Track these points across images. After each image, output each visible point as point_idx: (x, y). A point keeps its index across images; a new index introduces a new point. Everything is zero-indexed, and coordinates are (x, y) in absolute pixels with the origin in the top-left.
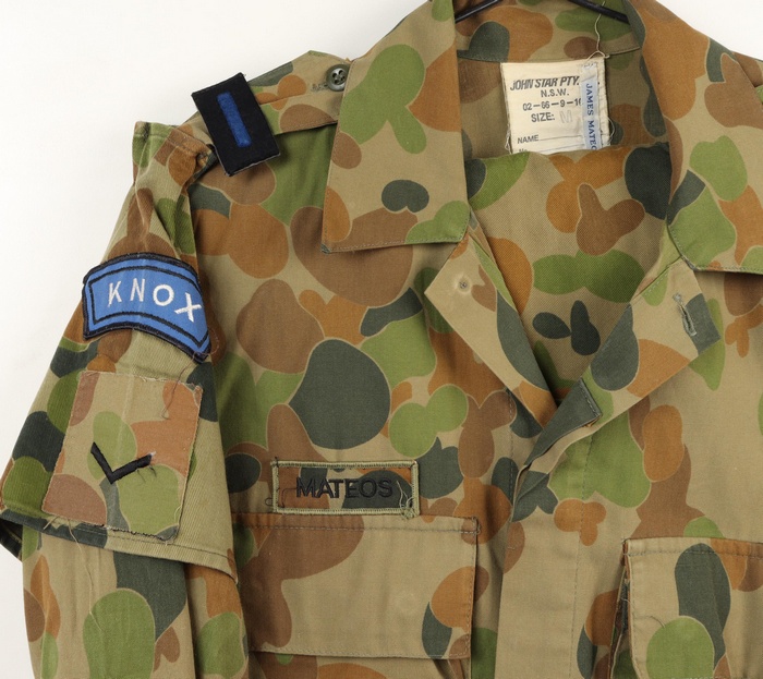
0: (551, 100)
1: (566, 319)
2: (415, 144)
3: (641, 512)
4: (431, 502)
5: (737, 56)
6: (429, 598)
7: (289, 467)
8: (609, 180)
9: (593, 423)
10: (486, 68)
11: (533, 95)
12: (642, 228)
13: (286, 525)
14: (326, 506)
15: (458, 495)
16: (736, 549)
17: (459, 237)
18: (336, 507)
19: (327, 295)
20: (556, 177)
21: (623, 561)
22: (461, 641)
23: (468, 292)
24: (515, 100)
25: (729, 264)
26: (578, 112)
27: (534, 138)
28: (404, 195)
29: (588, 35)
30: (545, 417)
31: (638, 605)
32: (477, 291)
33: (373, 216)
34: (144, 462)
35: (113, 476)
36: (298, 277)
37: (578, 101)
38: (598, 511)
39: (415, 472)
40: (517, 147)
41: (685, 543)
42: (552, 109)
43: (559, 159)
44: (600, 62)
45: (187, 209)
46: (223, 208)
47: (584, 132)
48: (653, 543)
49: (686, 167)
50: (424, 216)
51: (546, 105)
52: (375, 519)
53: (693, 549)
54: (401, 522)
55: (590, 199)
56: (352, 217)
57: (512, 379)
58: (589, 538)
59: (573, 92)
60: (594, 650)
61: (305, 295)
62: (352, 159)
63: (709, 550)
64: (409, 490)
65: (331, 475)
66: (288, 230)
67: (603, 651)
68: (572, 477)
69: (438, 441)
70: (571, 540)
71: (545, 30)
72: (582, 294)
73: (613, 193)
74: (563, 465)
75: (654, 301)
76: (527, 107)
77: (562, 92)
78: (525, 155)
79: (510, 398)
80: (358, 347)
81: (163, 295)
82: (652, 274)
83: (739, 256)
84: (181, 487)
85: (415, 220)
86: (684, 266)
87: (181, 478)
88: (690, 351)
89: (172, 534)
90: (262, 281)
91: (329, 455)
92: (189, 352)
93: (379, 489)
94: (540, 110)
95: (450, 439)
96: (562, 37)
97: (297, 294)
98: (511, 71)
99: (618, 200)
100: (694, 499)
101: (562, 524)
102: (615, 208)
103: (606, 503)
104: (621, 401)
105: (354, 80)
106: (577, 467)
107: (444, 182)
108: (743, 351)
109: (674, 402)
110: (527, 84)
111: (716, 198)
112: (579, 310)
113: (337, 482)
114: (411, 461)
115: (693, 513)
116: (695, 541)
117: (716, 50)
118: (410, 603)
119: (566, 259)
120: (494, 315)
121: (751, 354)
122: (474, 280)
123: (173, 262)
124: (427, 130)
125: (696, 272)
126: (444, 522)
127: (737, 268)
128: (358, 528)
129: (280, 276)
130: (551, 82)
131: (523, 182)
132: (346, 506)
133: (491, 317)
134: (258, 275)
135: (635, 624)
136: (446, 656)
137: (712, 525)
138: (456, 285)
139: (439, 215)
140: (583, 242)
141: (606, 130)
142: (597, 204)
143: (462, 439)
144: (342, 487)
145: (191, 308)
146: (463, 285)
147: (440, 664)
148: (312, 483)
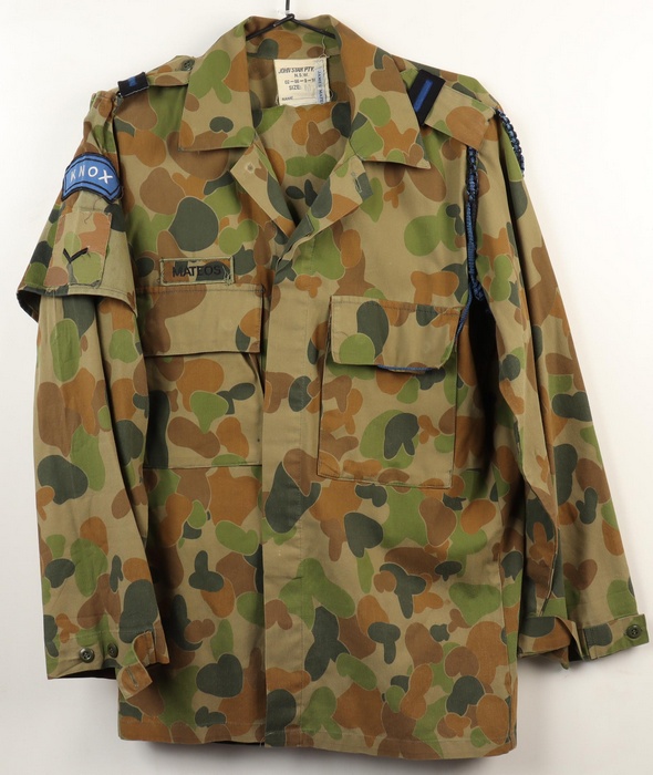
0: (300, 79)
1: (302, 188)
2: (225, 99)
3: (339, 282)
4: (240, 277)
5: (393, 57)
6: (239, 323)
7: (169, 262)
8: (324, 119)
9: (310, 234)
10: (266, 62)
11: (290, 76)
12: (338, 143)
13: (168, 292)
14: (188, 281)
15: (253, 273)
16: (394, 306)
17: (249, 145)
18: (192, 280)
19: (186, 175)
20: (297, 118)
21: (330, 306)
22: (255, 344)
23: (253, 172)
24: (281, 78)
25: (380, 157)
26: (314, 85)
27: (291, 98)
28: (221, 124)
29: (320, 46)
30: (290, 234)
31: (336, 326)
32: (257, 171)
33: (205, 135)
34: (84, 251)
35: (71, 260)
36: (171, 166)
37: (313, 80)
38: (318, 282)
39: (232, 261)
40: (282, 103)
41: (363, 300)
42: (300, 84)
43: (300, 109)
44: (325, 59)
45: (110, 129)
46: (131, 132)
47: (317, 96)
48: (346, 298)
49: (357, 110)
50: (230, 134)
51: (297, 81)
52: (212, 286)
53: (368, 303)
54: (224, 287)
55: (313, 129)
56: (195, 135)
57: (273, 214)
58: (313, 294)
59: (311, 75)
60: (317, 352)
61: (175, 175)
62: (194, 106)
63: (377, 305)
64: (229, 271)
65: (190, 264)
66: (165, 142)
67: (321, 353)
68: (304, 264)
69: (243, 247)
70: (304, 295)
71: (298, 43)
72: (309, 176)
73: (325, 126)
74: (300, 257)
75: (342, 175)
76: (287, 82)
77: (305, 75)
78: (284, 106)
79: (273, 224)
80: (202, 201)
81: (93, 171)
82: (340, 162)
83: (385, 154)
84: (102, 262)
85: (226, 136)
86: (357, 159)
87: (103, 258)
88: (358, 200)
89: (98, 283)
90: (153, 169)
91: (189, 255)
92: (105, 198)
93: (214, 271)
94: (294, 84)
95: (248, 246)
96: (306, 46)
97: (171, 175)
98: (279, 64)
99: (327, 129)
100: (368, 278)
101: (300, 287)
102: (326, 133)
103: (322, 277)
104: (324, 223)
105: (196, 67)
106: (307, 259)
107: (241, 117)
108: (395, 205)
109: (355, 228)
110: (288, 70)
111: (373, 126)
112: (308, 184)
113: (193, 268)
114: (230, 256)
115: (368, 286)
116: (370, 299)
117: (380, 53)
118: (230, 325)
119: (301, 158)
120: (266, 183)
121: (399, 207)
122: (256, 166)
123: (98, 155)
124: (232, 91)
125: (363, 162)
126: (245, 286)
127: (385, 160)
128: (204, 291)
129: (161, 166)
130: (300, 70)
131: (281, 120)
132: (197, 280)
133: (264, 184)
134: (150, 166)
135: (334, 335)
136: (247, 351)
137: (379, 293)
138: (246, 168)
139: (239, 133)
140: (309, 150)
141: (328, 95)
142: (318, 131)
143: (256, 246)
144: (196, 270)
145: (106, 177)
146: (250, 168)
147: (245, 355)
148: (181, 269)
